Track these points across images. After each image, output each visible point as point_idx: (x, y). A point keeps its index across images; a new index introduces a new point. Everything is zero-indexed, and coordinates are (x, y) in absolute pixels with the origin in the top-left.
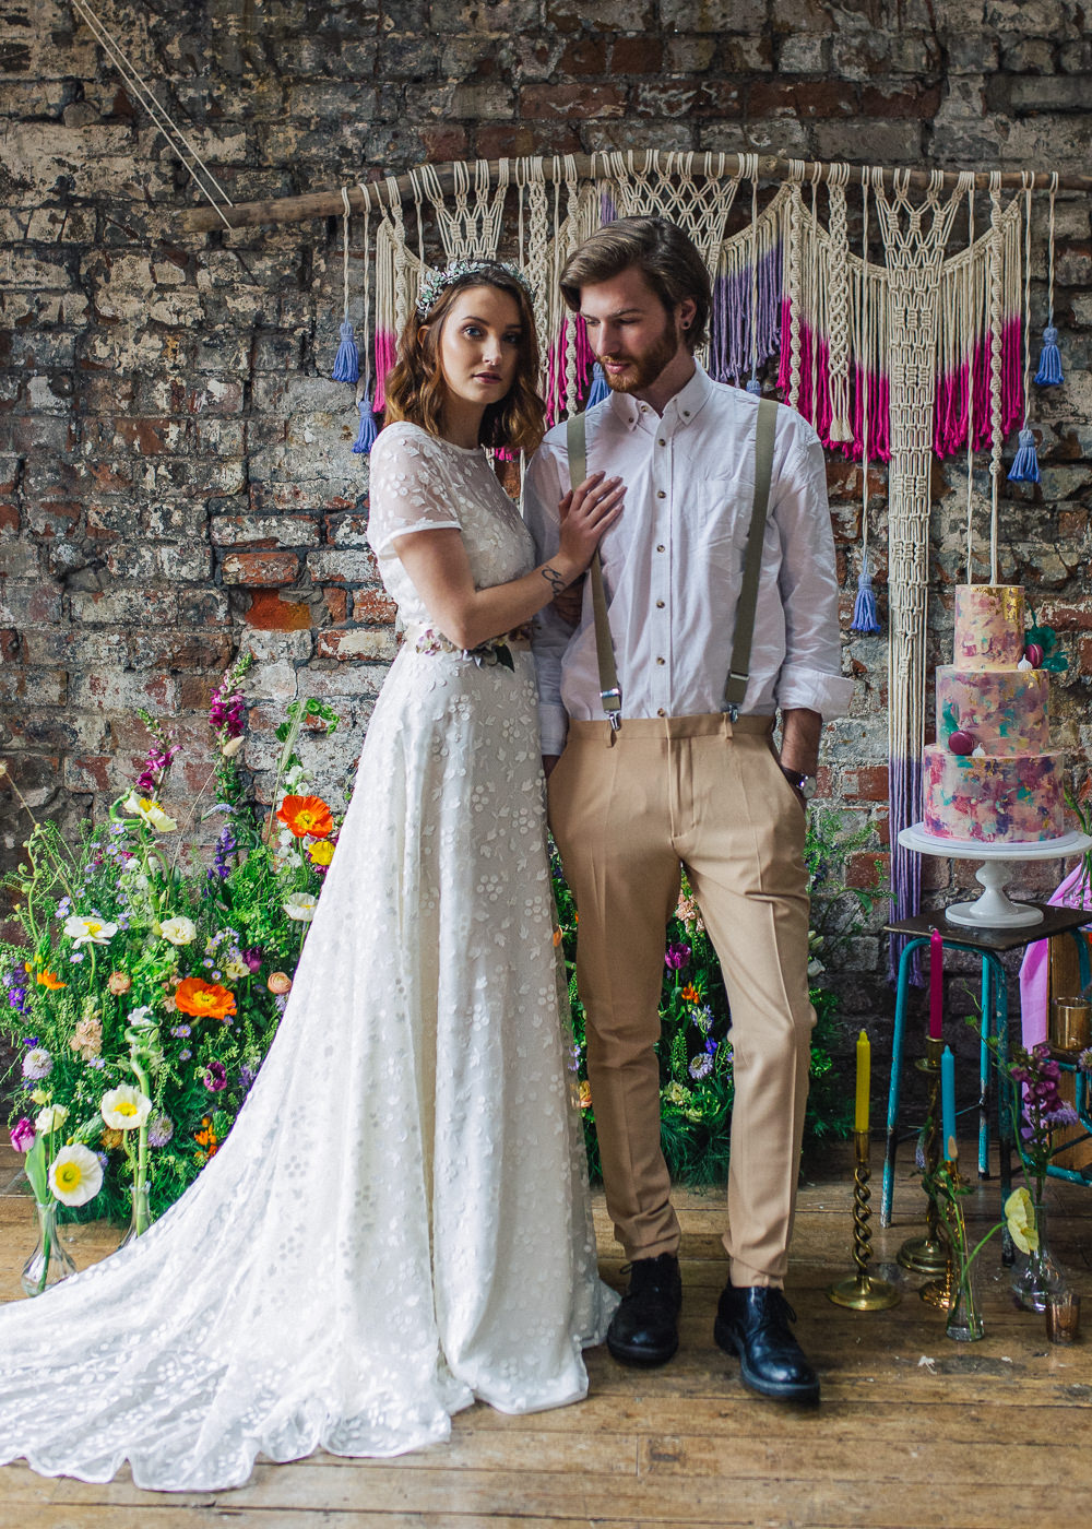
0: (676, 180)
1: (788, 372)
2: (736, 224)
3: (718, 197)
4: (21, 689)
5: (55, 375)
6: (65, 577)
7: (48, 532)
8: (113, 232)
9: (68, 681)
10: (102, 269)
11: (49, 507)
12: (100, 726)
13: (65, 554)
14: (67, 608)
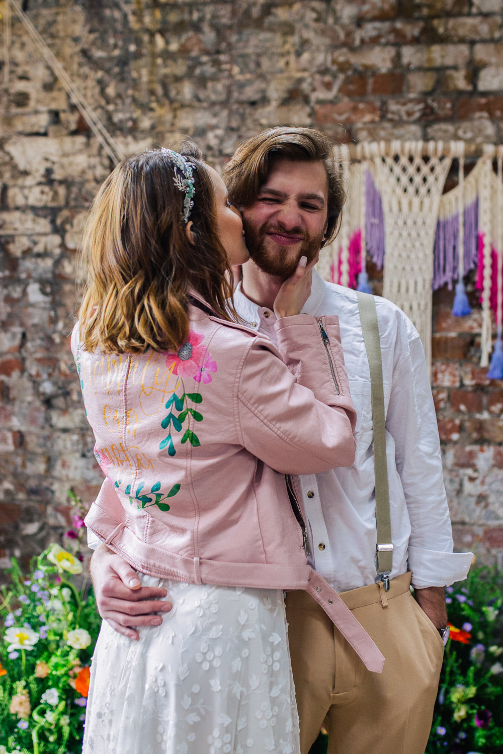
0: (411, 159)
1: (482, 278)
2: (450, 185)
3: (438, 169)
4: (24, 465)
5: (43, 282)
6: (48, 402)
7: (38, 375)
8: (76, 199)
9: (49, 462)
10: (69, 221)
11: (39, 360)
12: (67, 486)
13: (47, 387)
14: (48, 420)
